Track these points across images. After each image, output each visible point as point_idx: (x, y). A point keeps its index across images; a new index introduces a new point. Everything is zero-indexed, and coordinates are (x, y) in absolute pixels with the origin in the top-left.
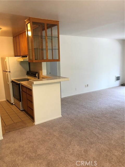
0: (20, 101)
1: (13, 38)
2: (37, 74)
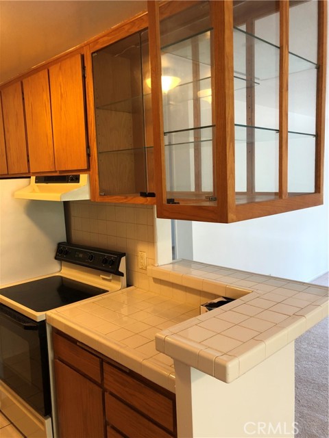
0: (47, 413)
2: (123, 260)
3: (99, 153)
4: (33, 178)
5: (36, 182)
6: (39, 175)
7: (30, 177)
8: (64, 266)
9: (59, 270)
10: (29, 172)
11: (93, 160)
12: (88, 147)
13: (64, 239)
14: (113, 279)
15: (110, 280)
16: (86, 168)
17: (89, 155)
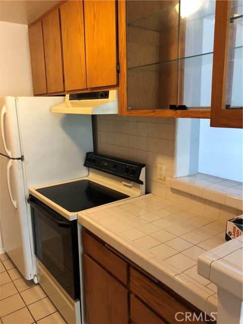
0: (77, 297)
1: (29, 27)
2: (143, 170)
3: (128, 69)
4: (68, 96)
5: (70, 99)
6: (72, 93)
7: (64, 96)
8: (91, 172)
9: (87, 175)
10: (64, 91)
11: (122, 76)
12: (118, 63)
13: (91, 149)
14: (133, 186)
15: (130, 187)
16: (115, 84)
17: (118, 71)
